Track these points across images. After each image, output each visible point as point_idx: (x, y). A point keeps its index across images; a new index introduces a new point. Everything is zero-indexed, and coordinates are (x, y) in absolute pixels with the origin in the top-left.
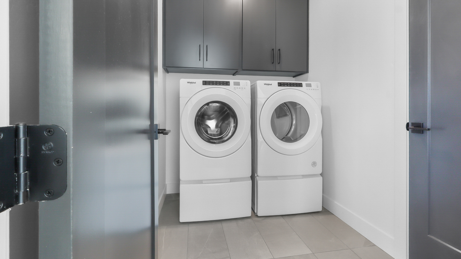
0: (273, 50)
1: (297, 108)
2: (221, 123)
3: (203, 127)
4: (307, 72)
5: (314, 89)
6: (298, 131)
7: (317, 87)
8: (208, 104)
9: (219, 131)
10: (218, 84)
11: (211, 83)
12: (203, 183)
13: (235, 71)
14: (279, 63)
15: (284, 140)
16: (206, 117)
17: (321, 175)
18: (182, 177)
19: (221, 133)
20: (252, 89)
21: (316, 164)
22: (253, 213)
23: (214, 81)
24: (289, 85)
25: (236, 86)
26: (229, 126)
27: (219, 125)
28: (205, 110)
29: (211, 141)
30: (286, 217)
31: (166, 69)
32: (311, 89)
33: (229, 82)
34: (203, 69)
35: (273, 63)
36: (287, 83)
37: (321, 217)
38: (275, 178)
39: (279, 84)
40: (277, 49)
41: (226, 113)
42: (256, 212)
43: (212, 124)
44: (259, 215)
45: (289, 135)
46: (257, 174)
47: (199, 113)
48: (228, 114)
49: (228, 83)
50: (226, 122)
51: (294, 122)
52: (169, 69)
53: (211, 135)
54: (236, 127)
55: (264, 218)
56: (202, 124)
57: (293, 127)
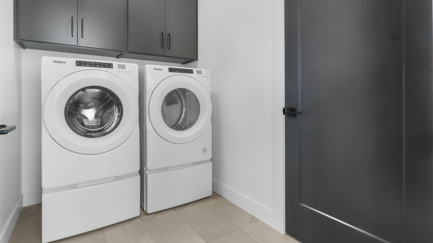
0: (162, 33)
1: (186, 95)
2: (101, 113)
3: (78, 117)
4: (196, 59)
5: (204, 77)
6: (188, 118)
7: (207, 74)
8: (83, 89)
9: (99, 122)
10: (97, 66)
11: (88, 64)
12: (77, 188)
13: (120, 53)
14: (169, 48)
15: (174, 128)
16: (82, 105)
17: (211, 160)
18: (44, 185)
19: (102, 124)
20: (139, 74)
21: (206, 151)
22: (142, 211)
23: (92, 62)
24: (180, 72)
25: (121, 70)
26: (113, 116)
27: (100, 115)
28: (80, 97)
29: (89, 134)
30: (178, 208)
31: (20, 42)
32: (202, 76)
33: (112, 64)
34: (77, 47)
35: (162, 48)
36: (178, 69)
37: (211, 202)
38: (166, 169)
39: (170, 70)
40: (167, 33)
41: (109, 100)
42: (145, 210)
43: (90, 114)
44: (149, 212)
45: (179, 123)
46: (146, 167)
47: (71, 101)
48: (111, 102)
49: (111, 66)
50: (109, 111)
51: (184, 110)
52: (25, 43)
53: (89, 127)
54: (120, 117)
55: (154, 215)
56: (76, 114)
57: (183, 114)
